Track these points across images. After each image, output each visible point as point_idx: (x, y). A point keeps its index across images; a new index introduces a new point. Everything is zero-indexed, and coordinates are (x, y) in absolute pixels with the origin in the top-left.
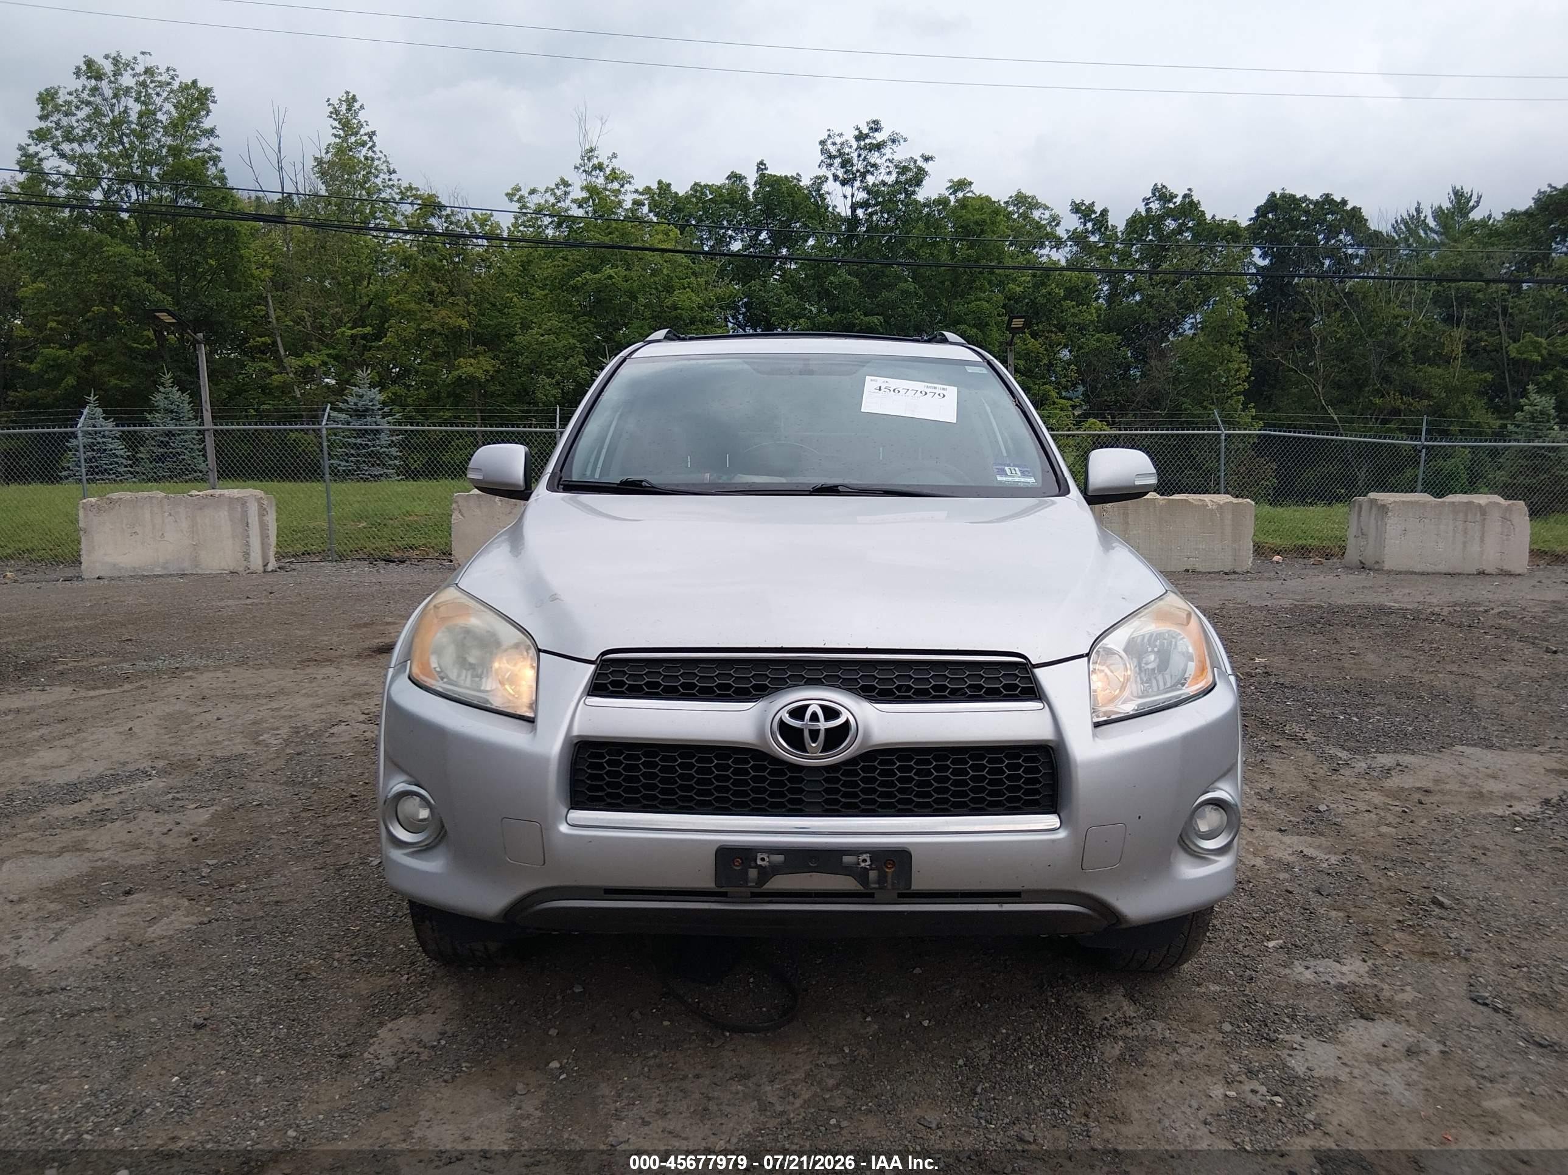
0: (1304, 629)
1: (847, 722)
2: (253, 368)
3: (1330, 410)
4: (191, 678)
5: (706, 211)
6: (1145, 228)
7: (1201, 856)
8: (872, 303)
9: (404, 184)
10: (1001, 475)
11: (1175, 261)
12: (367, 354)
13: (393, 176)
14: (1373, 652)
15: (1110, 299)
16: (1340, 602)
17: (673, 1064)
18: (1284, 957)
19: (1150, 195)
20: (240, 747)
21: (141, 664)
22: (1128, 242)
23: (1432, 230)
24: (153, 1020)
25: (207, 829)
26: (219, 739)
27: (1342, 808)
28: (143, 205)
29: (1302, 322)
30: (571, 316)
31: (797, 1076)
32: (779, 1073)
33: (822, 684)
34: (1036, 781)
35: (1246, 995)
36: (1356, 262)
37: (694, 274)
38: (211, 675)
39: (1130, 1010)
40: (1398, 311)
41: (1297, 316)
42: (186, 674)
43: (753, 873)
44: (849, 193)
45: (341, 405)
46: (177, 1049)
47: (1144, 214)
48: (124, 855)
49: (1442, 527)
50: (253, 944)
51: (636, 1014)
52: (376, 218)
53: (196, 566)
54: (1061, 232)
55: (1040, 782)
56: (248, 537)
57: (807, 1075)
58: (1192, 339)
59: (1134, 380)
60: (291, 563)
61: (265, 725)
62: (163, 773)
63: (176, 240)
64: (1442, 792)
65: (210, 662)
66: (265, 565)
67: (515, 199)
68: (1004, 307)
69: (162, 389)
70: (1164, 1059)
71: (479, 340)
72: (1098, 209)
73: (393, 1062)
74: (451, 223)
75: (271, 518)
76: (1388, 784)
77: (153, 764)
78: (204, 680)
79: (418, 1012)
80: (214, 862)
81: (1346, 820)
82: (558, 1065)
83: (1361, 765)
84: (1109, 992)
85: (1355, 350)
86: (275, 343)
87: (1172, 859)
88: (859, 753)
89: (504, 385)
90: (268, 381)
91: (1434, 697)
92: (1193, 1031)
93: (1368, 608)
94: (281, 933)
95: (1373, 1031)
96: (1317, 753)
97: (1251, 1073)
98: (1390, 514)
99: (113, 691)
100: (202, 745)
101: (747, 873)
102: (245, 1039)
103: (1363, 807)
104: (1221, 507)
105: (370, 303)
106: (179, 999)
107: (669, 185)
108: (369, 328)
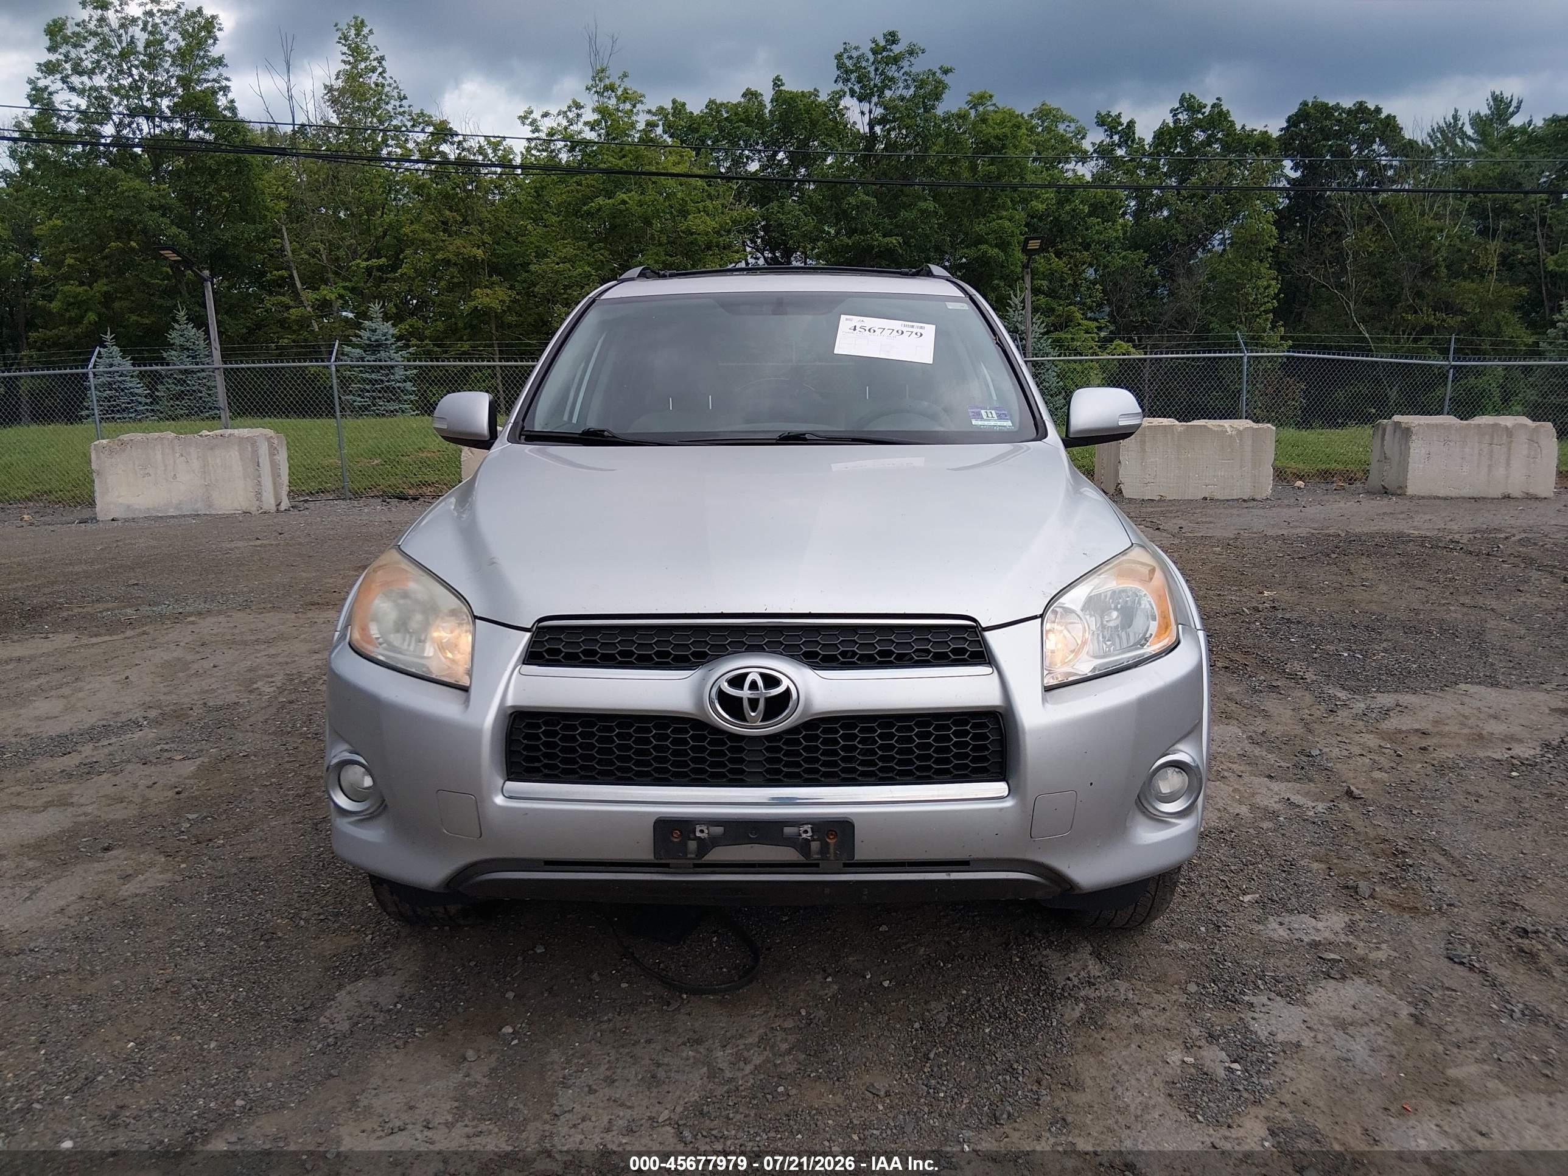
0: (1318, 559)
1: (788, 690)
2: (269, 301)
3: (1362, 327)
4: (193, 623)
5: (721, 131)
6: (1173, 140)
7: (1161, 820)
8: (891, 224)
9: (416, 110)
10: (976, 419)
11: (1203, 174)
12: (384, 287)
13: (404, 102)
14: (1387, 583)
15: (1136, 215)
16: (1358, 530)
17: (626, 1028)
18: (1258, 912)
19: (1177, 105)
20: (234, 695)
21: (145, 609)
22: (1155, 155)
23: (1470, 138)
24: (116, 982)
25: (192, 781)
26: (214, 687)
27: (1336, 752)
28: (154, 137)
29: (1334, 237)
30: (586, 244)
31: (750, 1040)
32: (733, 1037)
33: (764, 650)
34: (985, 748)
35: (1216, 954)
36: (1390, 173)
37: (710, 196)
38: (214, 620)
39: (1094, 968)
40: (1431, 223)
41: (1329, 230)
42: (190, 619)
43: (692, 845)
44: (866, 109)
45: (354, 339)
46: (136, 1013)
47: (1171, 125)
48: (106, 809)
49: (1467, 450)
50: (223, 902)
51: (595, 976)
52: (388, 146)
53: (210, 507)
54: (1087, 145)
55: (988, 749)
56: (260, 476)
57: (761, 1039)
58: (1221, 255)
59: (1162, 299)
60: (306, 501)
61: (260, 672)
62: (156, 723)
63: (189, 173)
64: (1442, 735)
65: (214, 606)
66: (279, 505)
67: (528, 122)
68: (1027, 225)
69: (176, 326)
70: (1124, 1022)
71: (494, 269)
72: (1125, 120)
73: (348, 1027)
74: (463, 150)
75: (282, 456)
76: (1387, 725)
77: (146, 714)
78: (208, 626)
79: (378, 973)
80: (195, 816)
81: (1338, 766)
82: (511, 1030)
83: (1360, 706)
84: (1075, 951)
85: (1388, 265)
86: (291, 277)
87: (1128, 825)
88: (800, 721)
89: (521, 315)
90: (286, 315)
91: (1443, 631)
92: (1157, 992)
93: (1386, 536)
94: (252, 891)
95: (1343, 992)
96: (1316, 693)
97: (1212, 1038)
98: (1414, 437)
99: (115, 637)
100: (196, 693)
101: (686, 845)
102: (204, 1003)
103: (1356, 750)
104: (1240, 433)
105: (385, 234)
106: (144, 960)
107: (684, 104)
108: (384, 260)
